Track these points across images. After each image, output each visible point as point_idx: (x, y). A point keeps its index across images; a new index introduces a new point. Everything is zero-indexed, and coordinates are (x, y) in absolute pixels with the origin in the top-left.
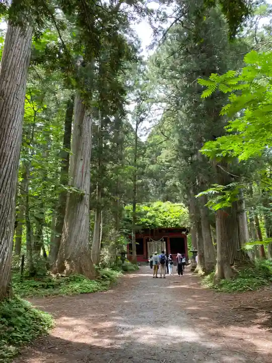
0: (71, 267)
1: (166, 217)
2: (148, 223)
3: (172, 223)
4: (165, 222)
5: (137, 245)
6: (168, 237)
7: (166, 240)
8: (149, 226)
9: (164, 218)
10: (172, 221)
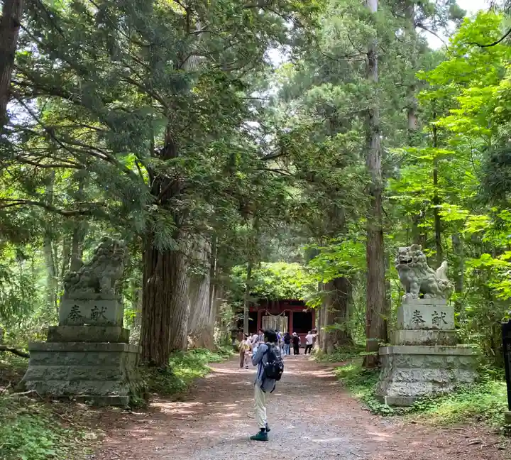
0: (194, 340)
1: (290, 284)
2: (266, 292)
3: (297, 293)
4: (288, 292)
5: (250, 321)
6: (292, 311)
7: (287, 314)
8: (267, 296)
9: (289, 286)
10: (297, 290)
